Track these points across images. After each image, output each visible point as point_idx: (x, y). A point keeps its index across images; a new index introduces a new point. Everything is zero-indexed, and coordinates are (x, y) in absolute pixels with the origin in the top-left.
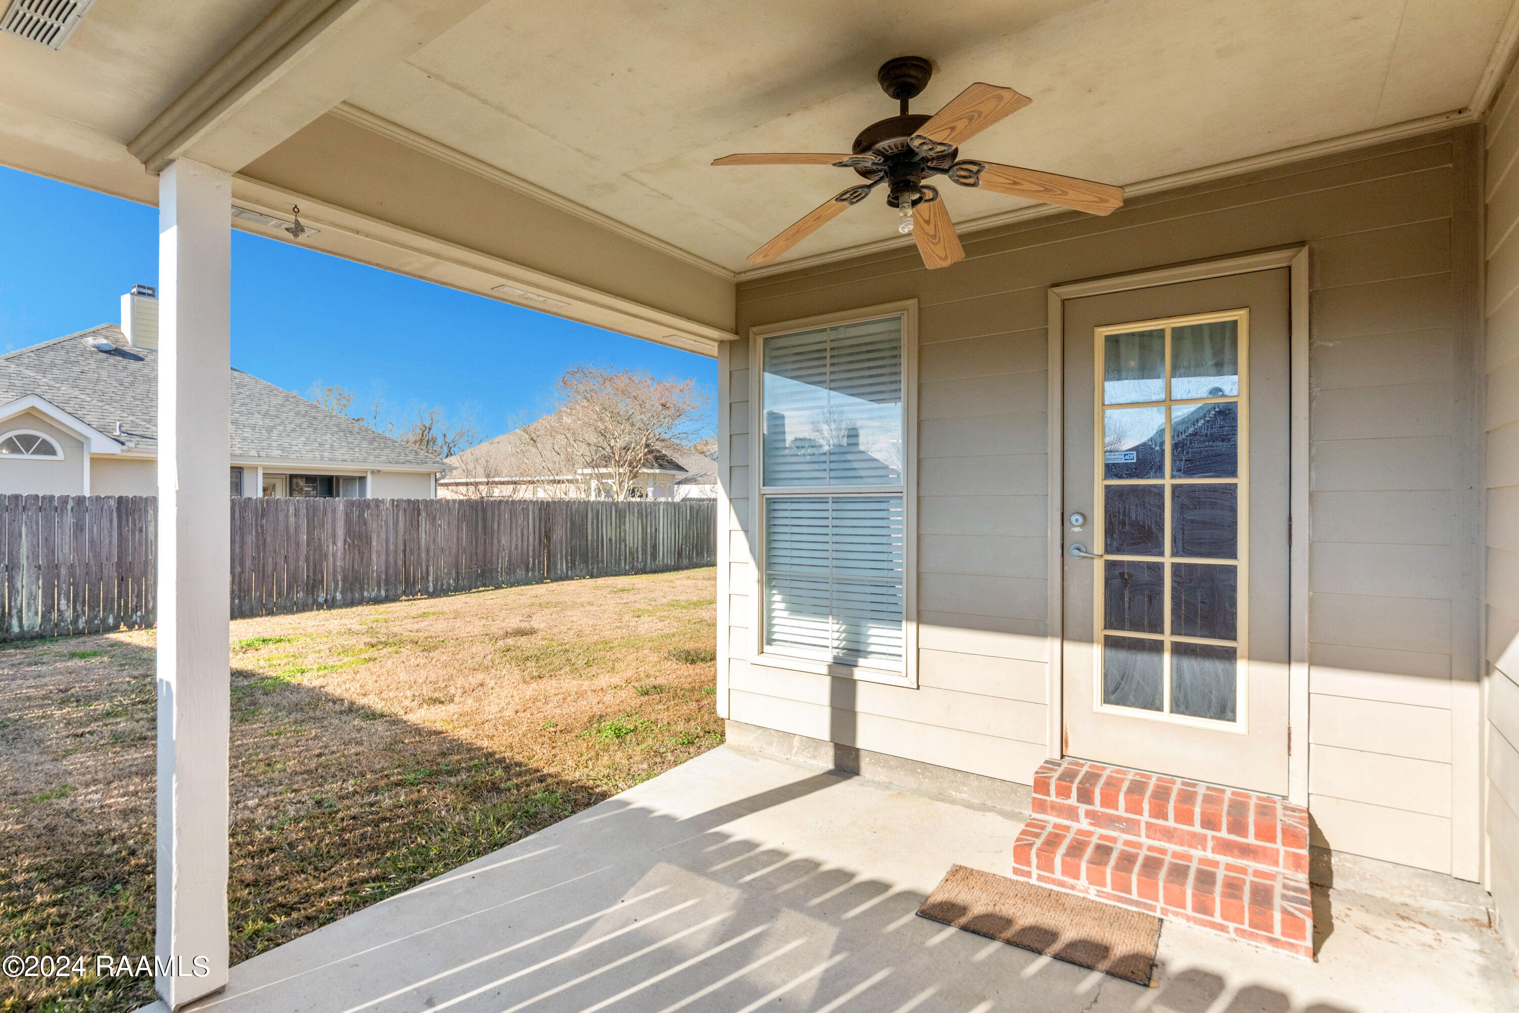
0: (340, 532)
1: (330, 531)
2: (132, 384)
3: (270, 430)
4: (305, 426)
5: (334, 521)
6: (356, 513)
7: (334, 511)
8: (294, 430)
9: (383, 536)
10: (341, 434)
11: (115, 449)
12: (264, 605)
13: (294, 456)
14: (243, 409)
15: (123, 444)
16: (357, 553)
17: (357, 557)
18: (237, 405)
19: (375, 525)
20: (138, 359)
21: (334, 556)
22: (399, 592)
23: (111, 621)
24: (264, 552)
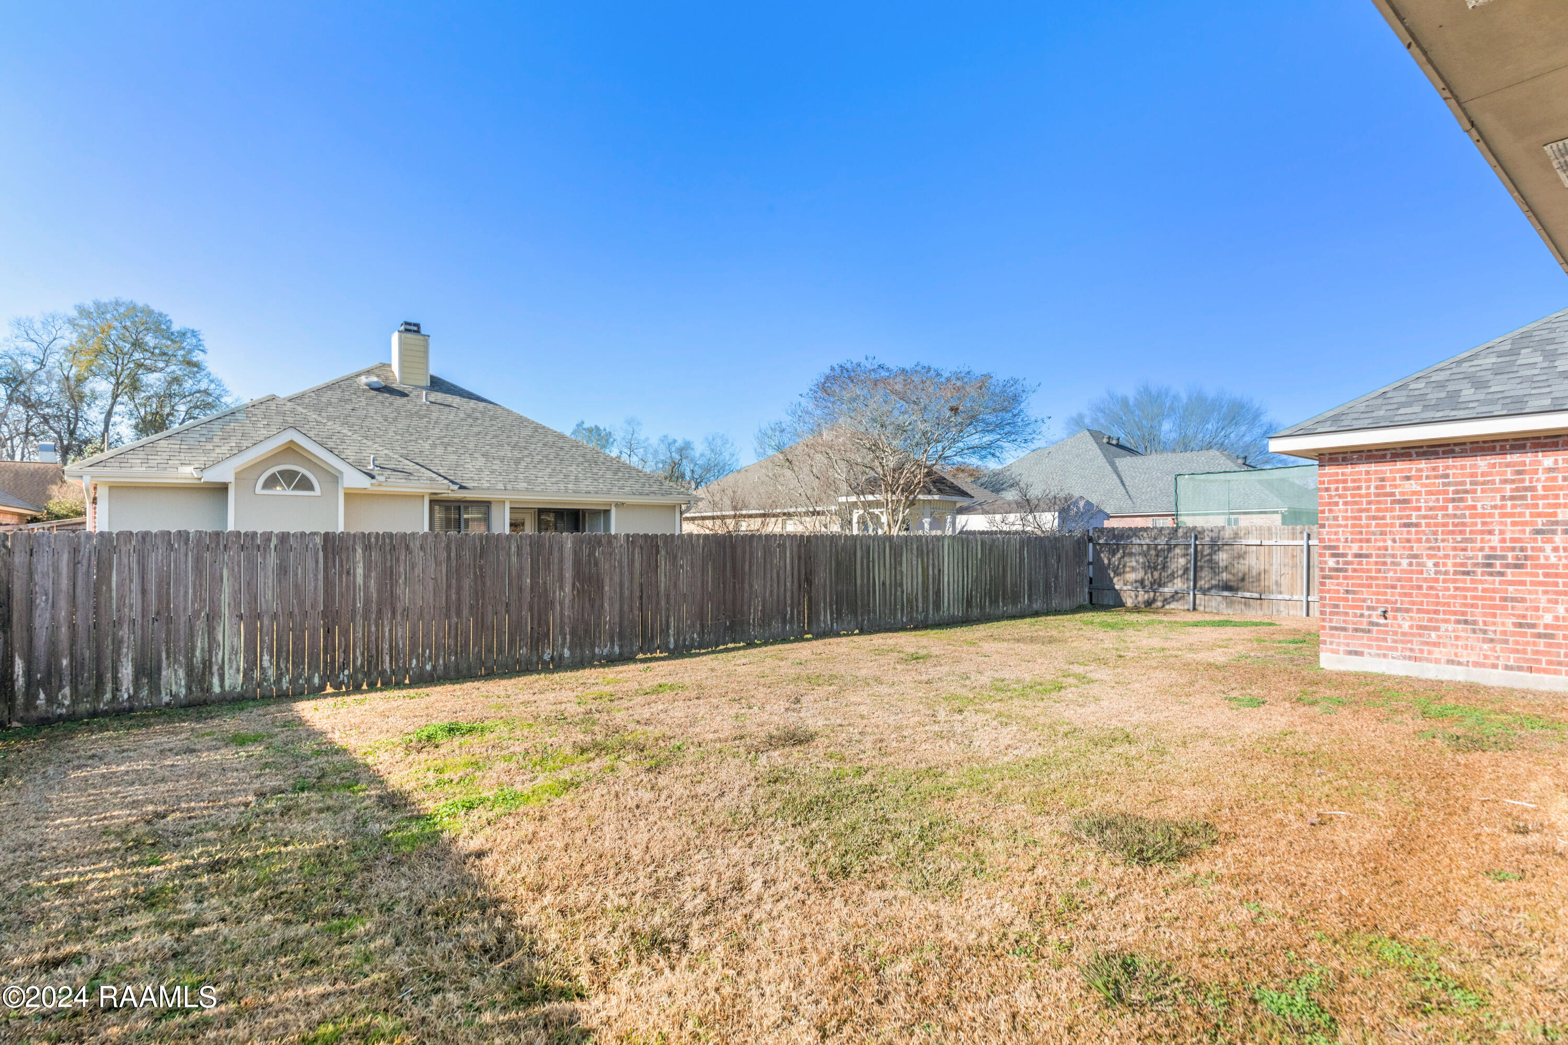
0: (568, 575)
1: (556, 573)
2: (395, 419)
3: (518, 462)
4: (551, 457)
5: (561, 560)
6: (586, 551)
7: (561, 549)
8: (541, 462)
9: (617, 579)
10: (586, 464)
11: (363, 482)
12: (483, 663)
13: (538, 489)
14: (494, 441)
15: (373, 477)
16: (587, 599)
17: (587, 605)
18: (488, 438)
19: (607, 566)
20: (403, 394)
21: (562, 604)
22: (635, 648)
23: (316, 680)
24: (483, 599)
